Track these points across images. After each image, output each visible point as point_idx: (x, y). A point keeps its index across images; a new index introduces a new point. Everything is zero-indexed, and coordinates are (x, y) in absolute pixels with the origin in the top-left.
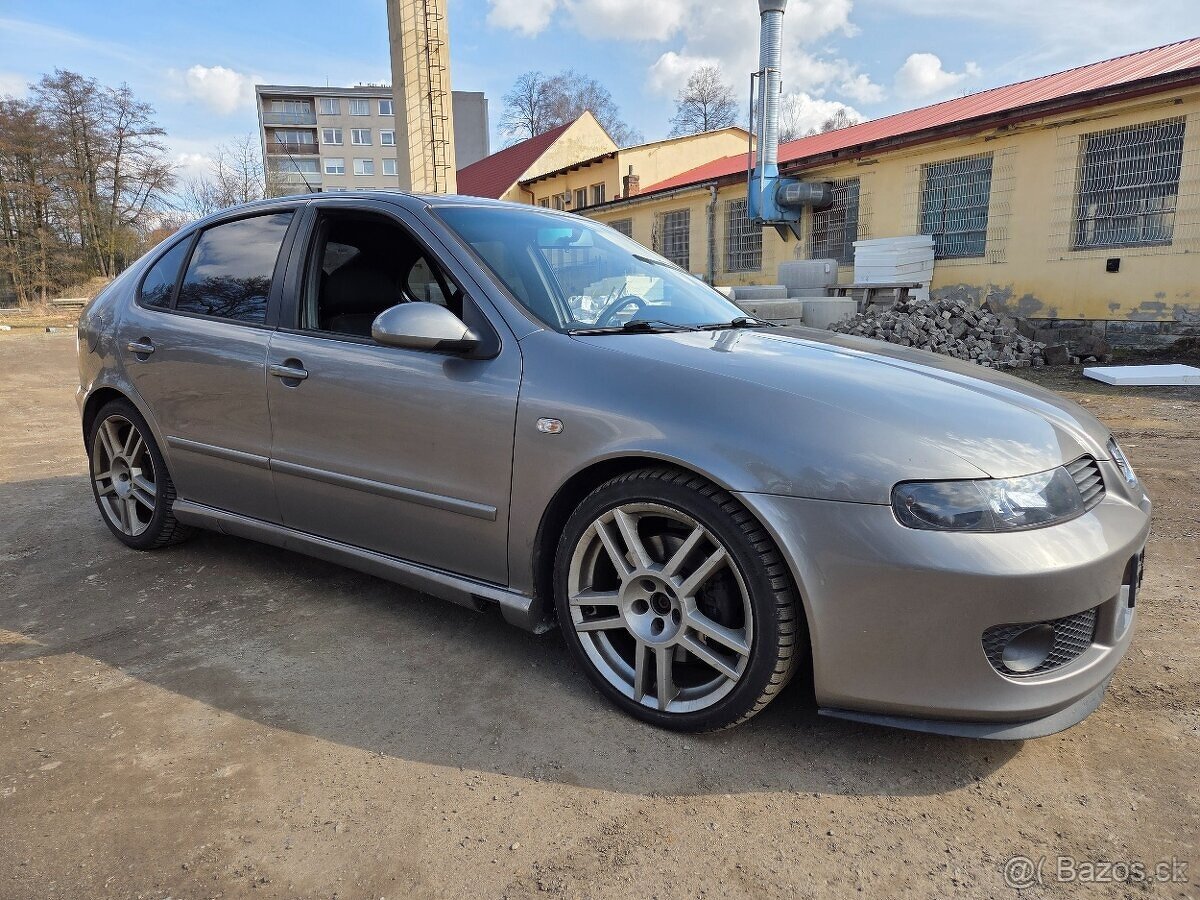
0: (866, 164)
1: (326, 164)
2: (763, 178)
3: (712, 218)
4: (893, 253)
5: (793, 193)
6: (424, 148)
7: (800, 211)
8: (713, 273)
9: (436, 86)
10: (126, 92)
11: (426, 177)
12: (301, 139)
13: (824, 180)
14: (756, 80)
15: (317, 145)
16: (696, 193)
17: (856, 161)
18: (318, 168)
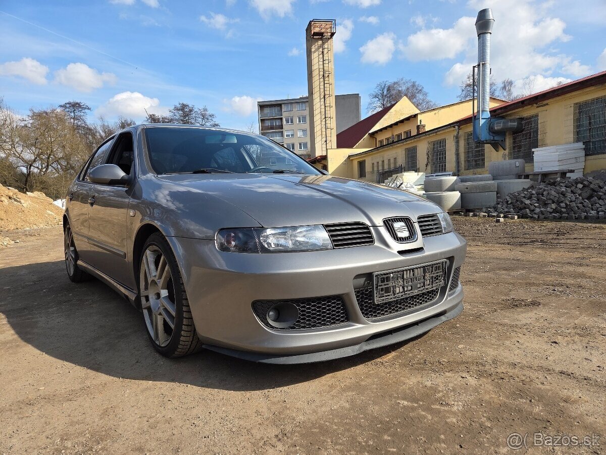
0: (542, 106)
1: (285, 133)
2: (481, 119)
3: (457, 142)
4: (556, 153)
5: (498, 126)
6: (321, 121)
7: (505, 135)
8: (458, 171)
9: (327, 93)
10: (205, 110)
11: (322, 134)
12: (276, 123)
13: (518, 117)
14: (476, 69)
15: (282, 125)
16: (449, 130)
17: (535, 105)
18: (282, 136)
